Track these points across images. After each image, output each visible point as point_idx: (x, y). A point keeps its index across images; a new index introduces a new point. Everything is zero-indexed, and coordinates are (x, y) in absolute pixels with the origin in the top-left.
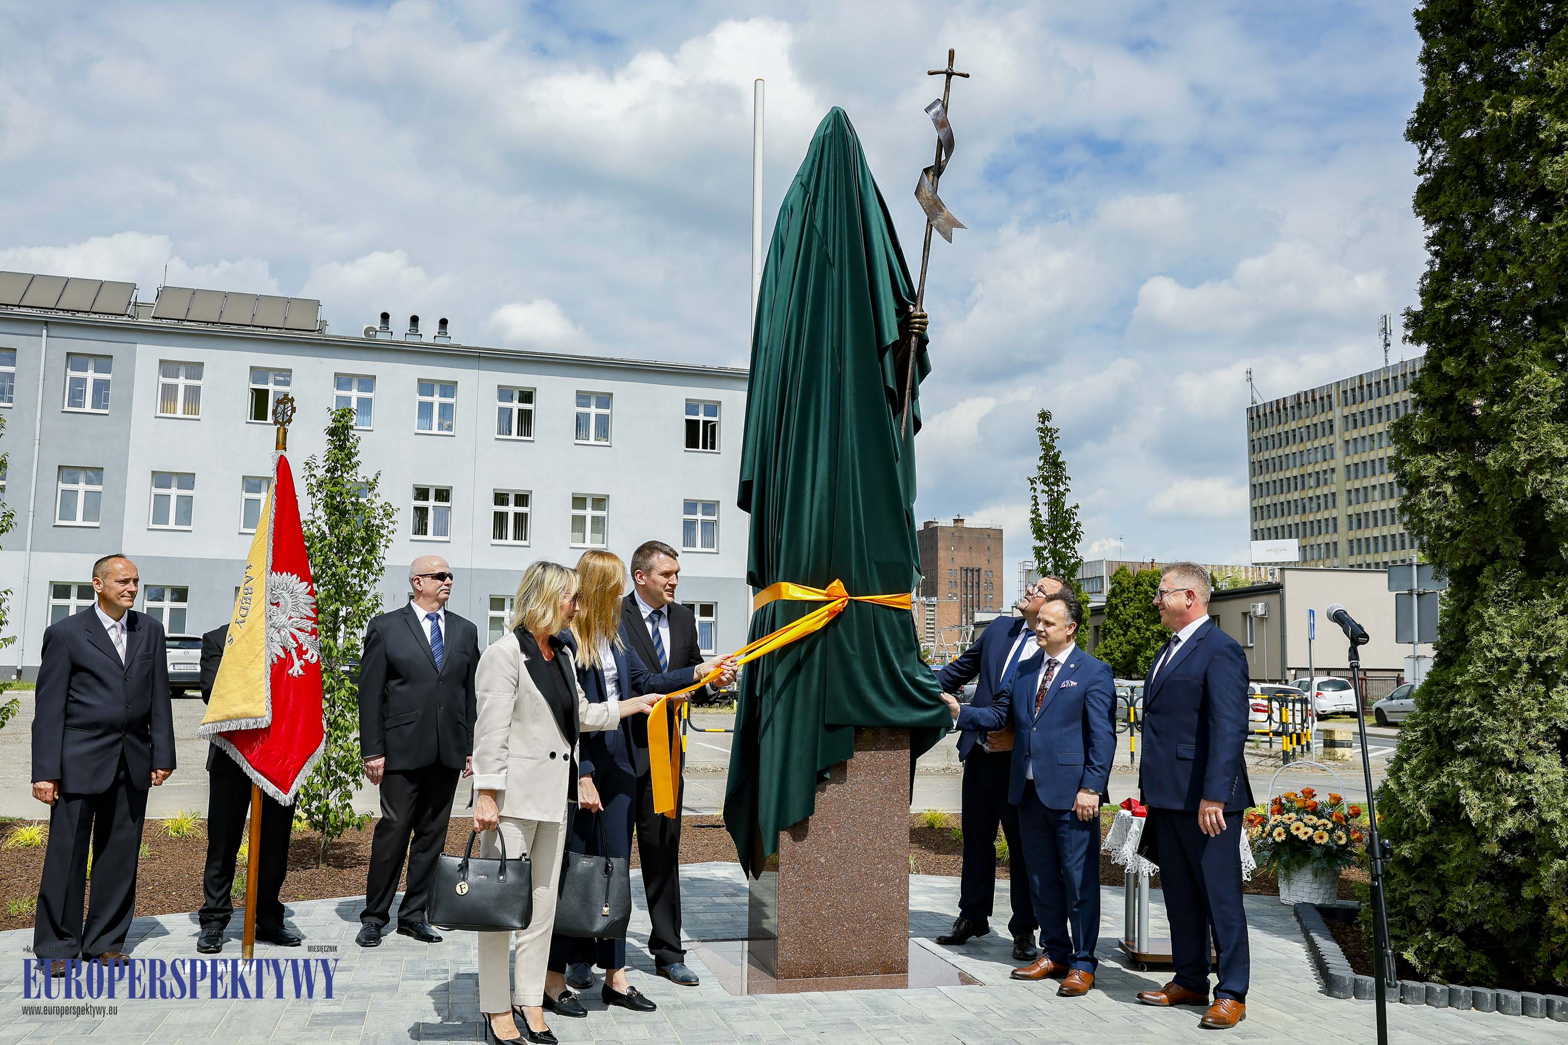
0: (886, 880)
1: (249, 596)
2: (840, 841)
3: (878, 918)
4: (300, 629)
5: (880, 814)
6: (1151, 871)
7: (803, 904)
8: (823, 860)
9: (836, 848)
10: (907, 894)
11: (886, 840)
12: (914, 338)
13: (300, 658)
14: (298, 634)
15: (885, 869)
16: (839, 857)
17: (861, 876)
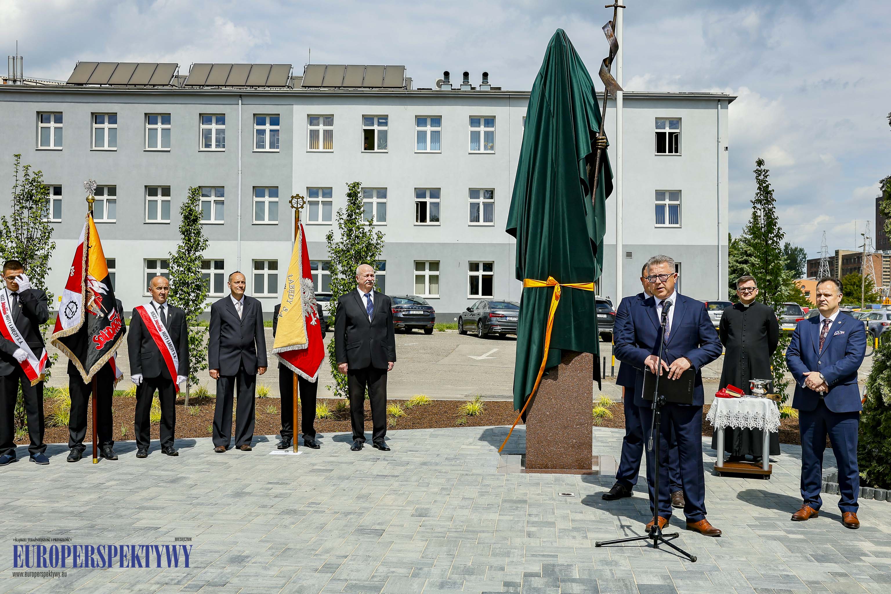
0: (581, 424)
1: (293, 289)
2: (557, 405)
3: (576, 442)
4: (313, 304)
5: (577, 392)
6: (723, 426)
7: (538, 434)
8: (548, 413)
9: (554, 407)
10: (592, 431)
11: (580, 405)
12: (599, 151)
13: (315, 317)
14: (313, 306)
15: (579, 419)
16: (556, 412)
17: (567, 422)
